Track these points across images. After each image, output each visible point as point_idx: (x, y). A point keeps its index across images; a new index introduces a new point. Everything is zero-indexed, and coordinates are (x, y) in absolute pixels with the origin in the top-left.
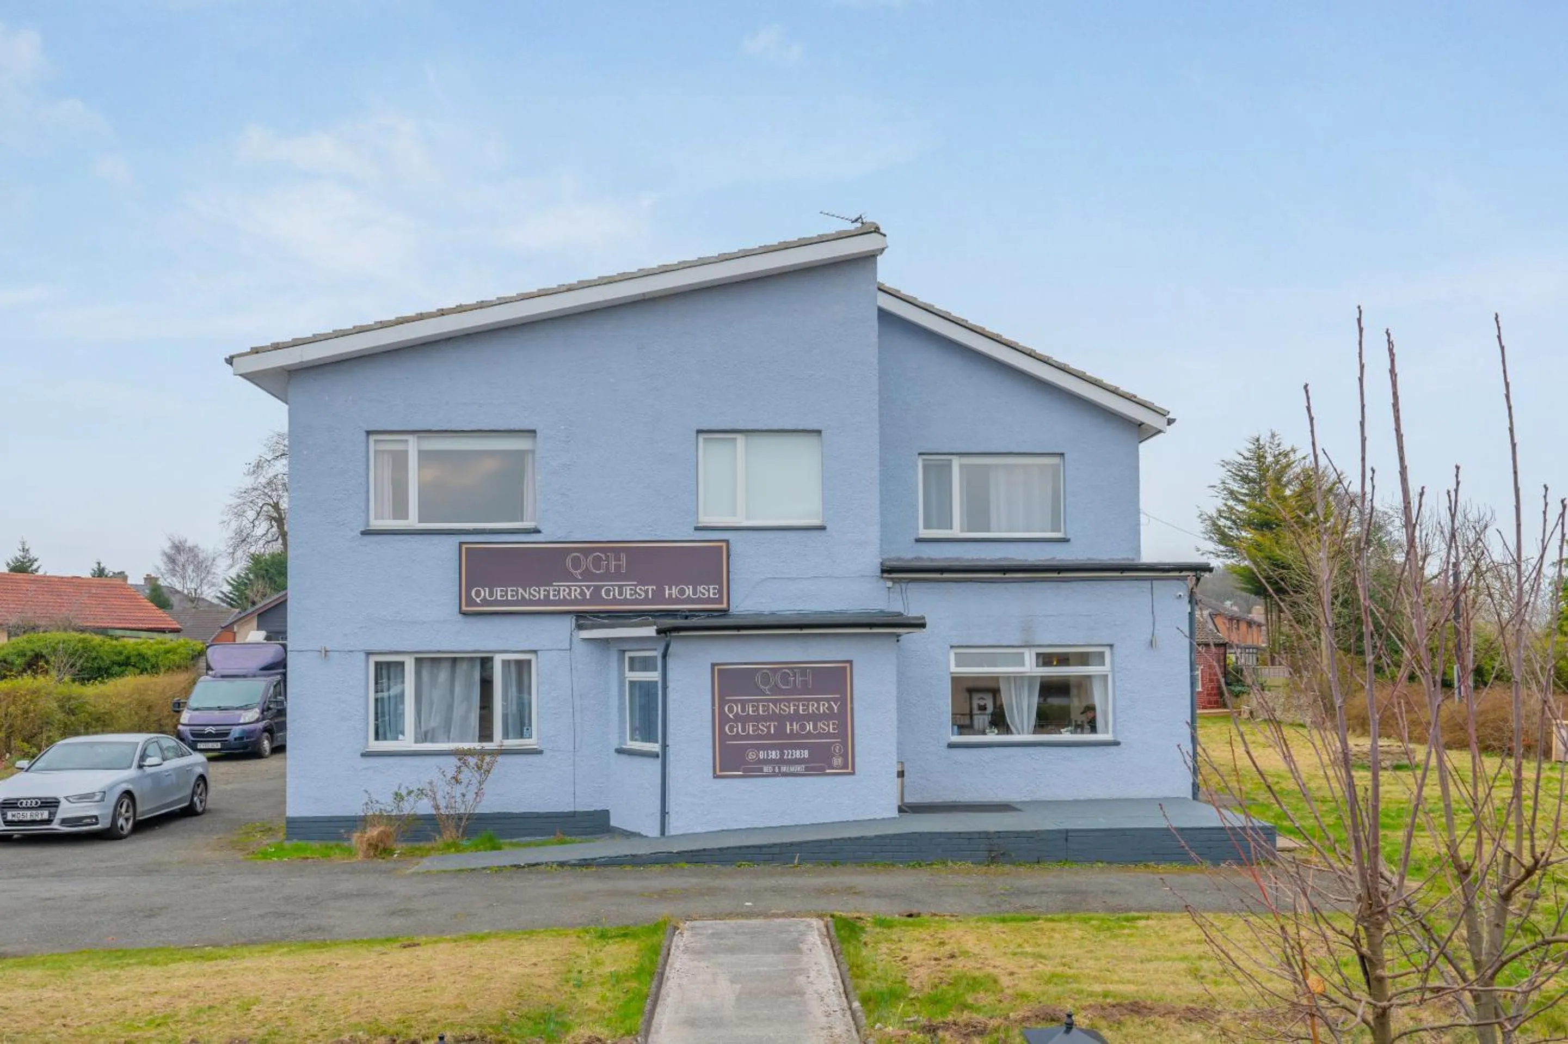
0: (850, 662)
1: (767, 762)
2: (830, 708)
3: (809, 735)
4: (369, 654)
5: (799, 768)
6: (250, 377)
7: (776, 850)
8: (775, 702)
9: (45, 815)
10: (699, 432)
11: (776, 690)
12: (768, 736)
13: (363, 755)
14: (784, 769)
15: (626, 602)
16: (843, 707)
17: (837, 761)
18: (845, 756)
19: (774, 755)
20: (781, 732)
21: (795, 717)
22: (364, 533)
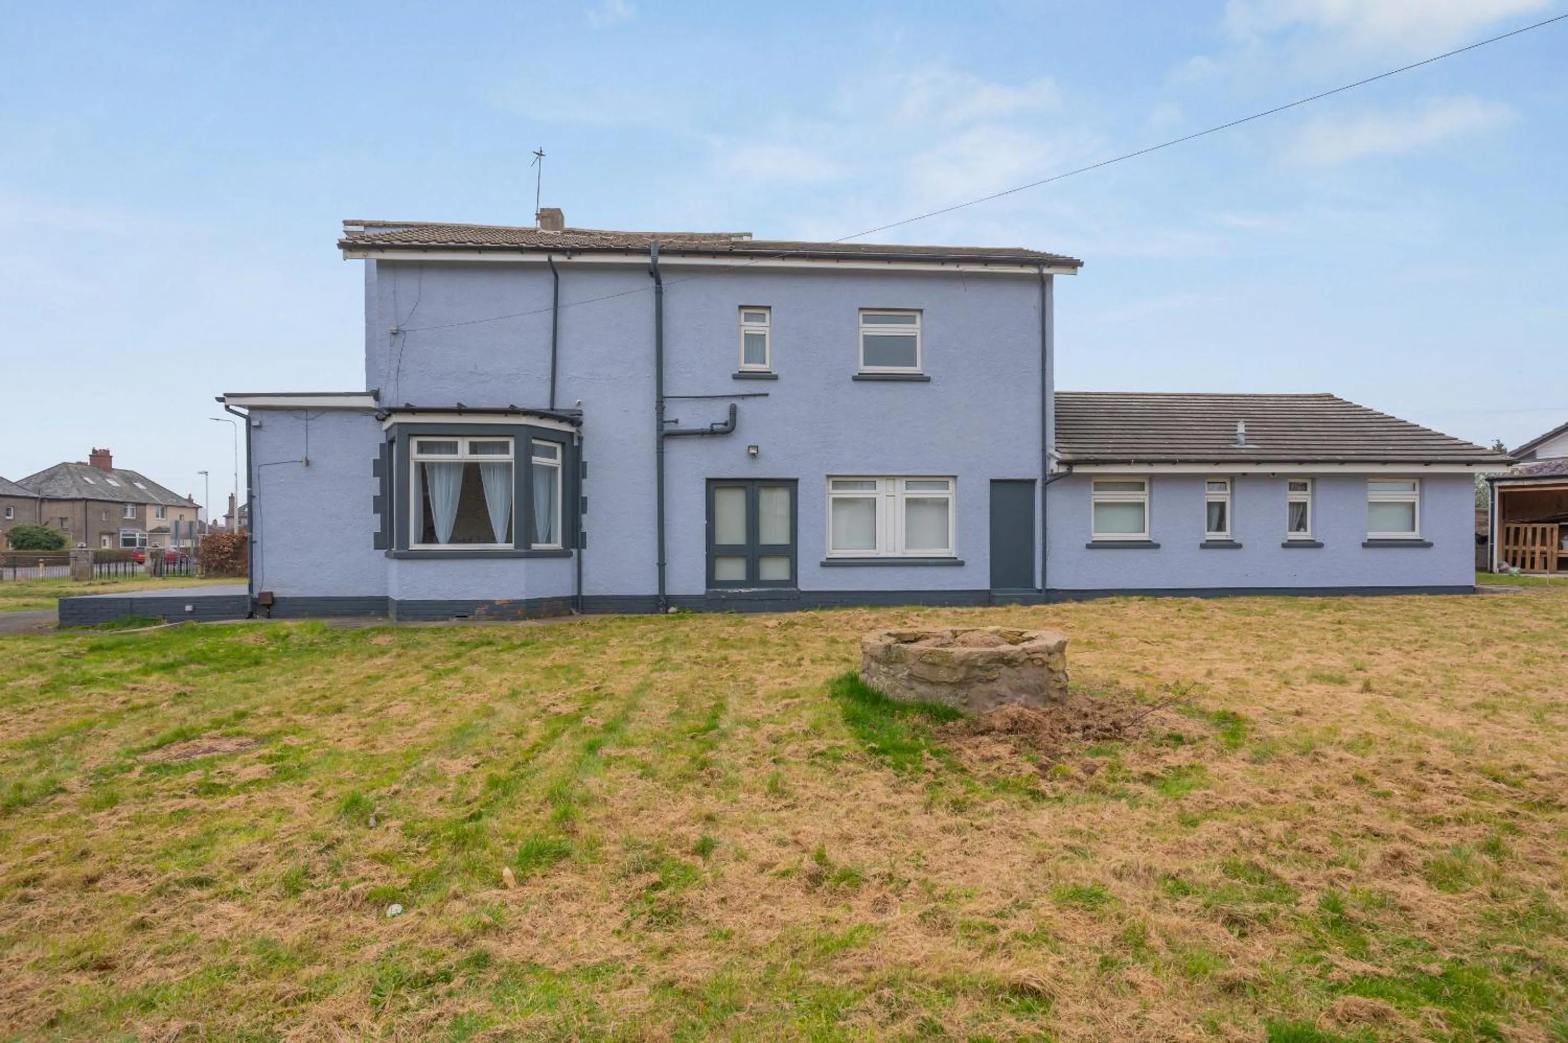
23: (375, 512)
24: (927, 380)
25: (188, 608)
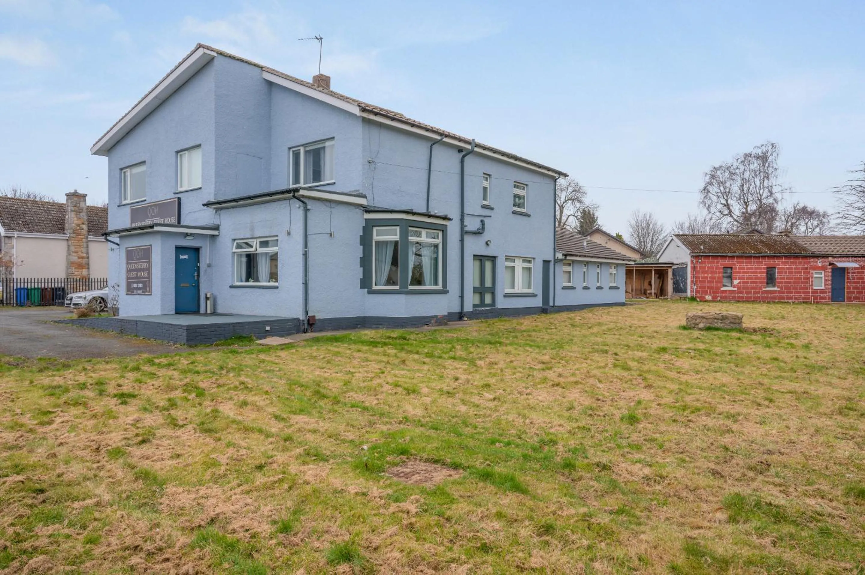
0: (151, 245)
1: (135, 288)
2: (145, 266)
3: (143, 278)
5: (142, 292)
6: (96, 154)
8: (136, 263)
10: (178, 152)
11: (137, 258)
12: (135, 278)
14: (139, 292)
16: (149, 266)
17: (148, 289)
18: (150, 287)
20: (137, 277)
21: (140, 270)
22: (119, 206)
23: (361, 267)
24: (529, 216)
25: (268, 328)
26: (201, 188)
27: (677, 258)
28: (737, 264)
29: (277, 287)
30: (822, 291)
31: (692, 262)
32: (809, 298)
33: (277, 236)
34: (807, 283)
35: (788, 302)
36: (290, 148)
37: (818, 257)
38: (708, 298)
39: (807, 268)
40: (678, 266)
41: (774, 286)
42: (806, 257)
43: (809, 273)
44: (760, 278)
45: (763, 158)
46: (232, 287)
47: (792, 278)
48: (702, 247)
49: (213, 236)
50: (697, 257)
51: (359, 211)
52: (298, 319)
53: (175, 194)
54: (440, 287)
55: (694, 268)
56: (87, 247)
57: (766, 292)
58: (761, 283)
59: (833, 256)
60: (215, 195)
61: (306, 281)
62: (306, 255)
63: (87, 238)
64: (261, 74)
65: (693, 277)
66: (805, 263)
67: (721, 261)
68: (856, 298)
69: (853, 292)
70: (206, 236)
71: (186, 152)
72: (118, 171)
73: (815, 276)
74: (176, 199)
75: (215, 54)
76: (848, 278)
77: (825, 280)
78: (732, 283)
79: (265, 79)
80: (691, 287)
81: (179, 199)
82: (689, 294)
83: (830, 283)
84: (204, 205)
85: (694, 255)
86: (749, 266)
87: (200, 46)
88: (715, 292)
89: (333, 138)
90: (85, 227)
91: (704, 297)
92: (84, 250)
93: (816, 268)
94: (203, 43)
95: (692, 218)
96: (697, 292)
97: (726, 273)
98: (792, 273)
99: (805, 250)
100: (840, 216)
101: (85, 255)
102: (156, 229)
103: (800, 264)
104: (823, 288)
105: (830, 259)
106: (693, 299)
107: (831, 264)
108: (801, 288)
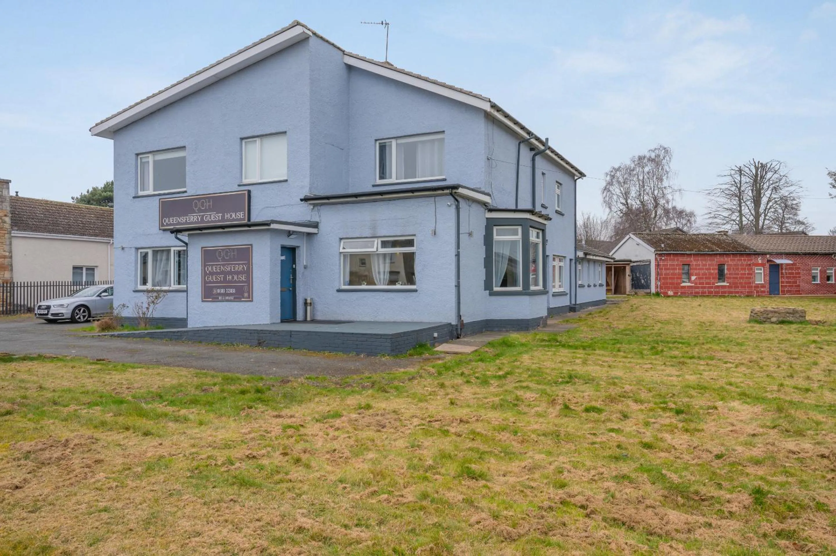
0: (251, 245)
1: (220, 294)
2: (243, 268)
3: (236, 282)
4: (137, 249)
5: (232, 298)
6: (97, 135)
7: (179, 334)
8: (224, 265)
9: (46, 312)
10: (242, 139)
11: (224, 260)
12: (221, 282)
13: (134, 291)
14: (227, 298)
15: (212, 222)
16: (248, 268)
17: (246, 295)
18: (249, 292)
19: (223, 291)
20: (225, 281)
21: (230, 273)
22: (134, 197)
23: (484, 268)
24: (563, 215)
25: (436, 335)
26: (286, 181)
27: (637, 256)
28: (693, 261)
29: (415, 291)
30: (763, 286)
31: (656, 259)
32: (752, 292)
33: (415, 235)
34: (750, 278)
35: (736, 296)
36: (376, 140)
37: (759, 254)
38: (670, 293)
39: (750, 265)
40: (638, 264)
41: (724, 281)
42: (749, 255)
43: (752, 269)
44: (712, 274)
45: (656, 161)
46: (339, 291)
47: (738, 274)
48: (663, 245)
49: (309, 234)
50: (660, 255)
51: (482, 209)
52: (450, 324)
53: (239, 186)
54: (540, 287)
55: (658, 266)
56: (11, 244)
57: (718, 287)
58: (713, 278)
59: (771, 254)
60: (310, 188)
61: (459, 283)
62: (458, 255)
63: (10, 233)
64: (343, 58)
65: (657, 274)
66: (748, 260)
67: (680, 258)
68: (789, 292)
69: (786, 286)
70: (303, 233)
71: (258, 140)
72: (134, 156)
73: (756, 271)
74: (246, 192)
75: (311, 34)
76: (782, 273)
77: (764, 275)
78: (689, 279)
79: (346, 64)
80: (656, 283)
81: (249, 192)
82: (653, 290)
83: (768, 278)
84: (302, 200)
85: (659, 253)
86: (704, 263)
87: (298, 24)
88: (676, 287)
89: (444, 132)
90: (8, 220)
91: (667, 293)
92: (7, 248)
93: (758, 265)
94: (301, 21)
95: (586, 217)
96: (661, 288)
97: (683, 269)
98: (738, 269)
99: (747, 248)
100: (712, 215)
101: (7, 254)
102: (273, 226)
103: (744, 261)
104: (763, 282)
105: (768, 256)
106: (657, 294)
107: (769, 261)
108: (745, 283)
